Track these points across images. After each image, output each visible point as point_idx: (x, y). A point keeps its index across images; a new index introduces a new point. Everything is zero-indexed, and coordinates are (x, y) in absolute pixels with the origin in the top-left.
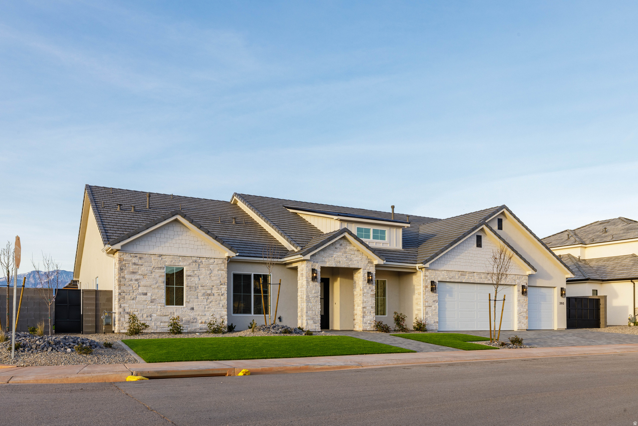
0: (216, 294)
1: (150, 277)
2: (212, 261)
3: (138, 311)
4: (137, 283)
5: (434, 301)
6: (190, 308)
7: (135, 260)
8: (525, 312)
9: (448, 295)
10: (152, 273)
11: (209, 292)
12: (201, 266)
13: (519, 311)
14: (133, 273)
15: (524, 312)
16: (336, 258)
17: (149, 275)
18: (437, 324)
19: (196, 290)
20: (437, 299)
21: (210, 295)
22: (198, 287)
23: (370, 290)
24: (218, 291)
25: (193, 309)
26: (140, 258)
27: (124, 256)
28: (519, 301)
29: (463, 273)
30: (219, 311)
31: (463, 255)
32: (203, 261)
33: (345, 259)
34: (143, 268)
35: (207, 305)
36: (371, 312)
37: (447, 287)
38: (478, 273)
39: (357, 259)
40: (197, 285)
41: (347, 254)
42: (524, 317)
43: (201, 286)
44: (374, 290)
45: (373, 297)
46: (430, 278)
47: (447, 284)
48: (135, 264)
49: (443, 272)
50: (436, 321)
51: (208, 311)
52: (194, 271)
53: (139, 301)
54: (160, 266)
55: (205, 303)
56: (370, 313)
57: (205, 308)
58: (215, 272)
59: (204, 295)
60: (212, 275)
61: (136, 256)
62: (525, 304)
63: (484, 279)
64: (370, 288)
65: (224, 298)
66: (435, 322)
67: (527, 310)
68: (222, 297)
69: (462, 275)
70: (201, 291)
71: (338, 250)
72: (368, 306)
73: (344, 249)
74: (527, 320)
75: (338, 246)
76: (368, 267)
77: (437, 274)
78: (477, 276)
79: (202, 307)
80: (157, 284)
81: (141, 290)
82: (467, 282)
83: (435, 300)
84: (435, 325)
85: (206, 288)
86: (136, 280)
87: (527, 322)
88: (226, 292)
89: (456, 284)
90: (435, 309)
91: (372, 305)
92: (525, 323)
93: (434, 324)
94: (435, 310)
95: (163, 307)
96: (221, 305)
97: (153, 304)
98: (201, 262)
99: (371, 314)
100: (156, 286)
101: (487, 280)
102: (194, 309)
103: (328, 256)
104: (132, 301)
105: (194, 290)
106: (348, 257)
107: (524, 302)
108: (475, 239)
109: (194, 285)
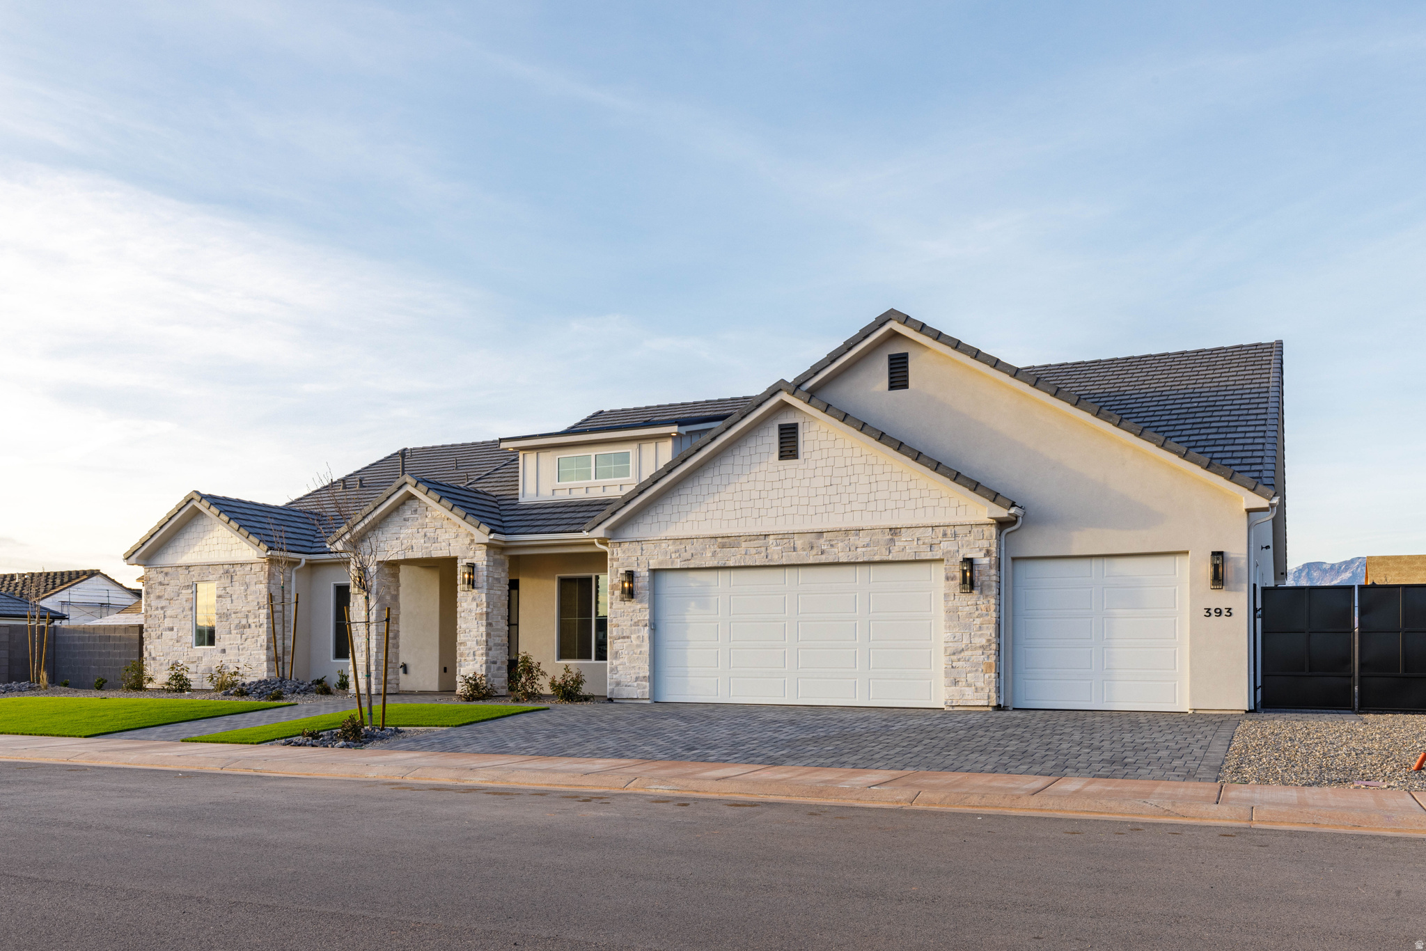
0: (253, 625)
1: (176, 602)
2: (248, 568)
3: (163, 656)
4: (162, 612)
5: (636, 624)
6: (220, 649)
7: (161, 578)
8: (982, 647)
9: (693, 604)
10: (178, 596)
11: (244, 622)
12: (235, 578)
13: (950, 644)
14: (159, 597)
15: (975, 649)
16: (406, 541)
17: (175, 598)
18: (644, 683)
19: (228, 619)
20: (645, 616)
21: (244, 627)
22: (230, 615)
23: (475, 603)
24: (255, 620)
25: (224, 651)
26: (166, 574)
27: (151, 573)
28: (952, 613)
29: (727, 542)
30: (257, 654)
31: (730, 489)
32: (237, 569)
33: (422, 541)
34: (169, 588)
35: (242, 644)
36: (477, 653)
37: (692, 584)
38: (780, 536)
39: (447, 536)
40: (229, 612)
41: (425, 530)
42: (978, 664)
43: (234, 613)
44: (482, 604)
45: (482, 619)
46: (625, 564)
47: (692, 574)
48: (161, 584)
49: (664, 545)
50: (641, 675)
51: (243, 654)
52: (225, 588)
53: (164, 640)
54: (186, 584)
55: (239, 642)
56: (474, 655)
57: (239, 650)
58: (252, 588)
59: (237, 627)
60: (248, 592)
61: (162, 572)
62: (978, 621)
63: (805, 553)
64: (474, 599)
65: (263, 632)
66: (637, 679)
67: (989, 640)
68: (261, 630)
69: (723, 546)
70: (234, 620)
71: (408, 523)
72: (469, 640)
73: (421, 518)
74: (987, 676)
75: (408, 514)
76: (471, 554)
77: (644, 552)
78: (777, 545)
79: (235, 648)
80: (184, 613)
81: (168, 623)
82: (743, 564)
83: (639, 620)
84: (638, 685)
85: (239, 615)
86: (162, 608)
87: (989, 683)
88: (266, 621)
89: (713, 574)
90: (638, 643)
91: (479, 638)
92: (980, 684)
93: (635, 684)
94: (638, 646)
95: (190, 649)
96: (259, 645)
97: (179, 644)
98: (234, 571)
99: (477, 658)
100: (182, 616)
101: (814, 552)
102: (227, 651)
103: (389, 538)
104: (157, 640)
105: (225, 619)
106: (428, 534)
107: (977, 613)
108: (771, 438)
109: (226, 611)
